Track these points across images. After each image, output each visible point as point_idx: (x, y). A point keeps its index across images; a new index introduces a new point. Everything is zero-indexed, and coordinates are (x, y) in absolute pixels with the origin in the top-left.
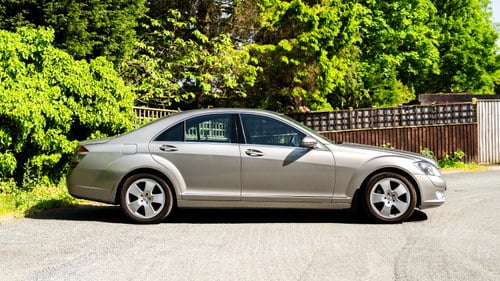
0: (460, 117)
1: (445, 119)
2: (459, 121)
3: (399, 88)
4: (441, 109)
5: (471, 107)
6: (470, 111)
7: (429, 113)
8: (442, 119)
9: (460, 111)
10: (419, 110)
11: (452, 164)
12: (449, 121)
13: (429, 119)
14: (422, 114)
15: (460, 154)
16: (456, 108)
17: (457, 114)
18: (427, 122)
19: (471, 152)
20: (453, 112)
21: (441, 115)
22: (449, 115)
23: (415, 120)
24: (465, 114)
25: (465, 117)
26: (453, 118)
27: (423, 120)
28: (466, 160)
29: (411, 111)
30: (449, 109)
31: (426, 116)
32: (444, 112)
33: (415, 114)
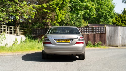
0: (101, 31)
1: (96, 31)
2: (100, 32)
3: (83, 22)
4: (95, 28)
5: (104, 28)
6: (104, 29)
7: (91, 29)
8: (95, 31)
9: (101, 29)
10: (88, 28)
11: (97, 46)
12: (97, 32)
13: (91, 31)
14: (89, 29)
15: (100, 43)
16: (100, 28)
17: (100, 30)
18: (90, 32)
19: (104, 43)
20: (98, 29)
21: (95, 30)
22: (97, 30)
23: (87, 32)
24: (102, 30)
25: (102, 31)
26: (98, 31)
27: (89, 31)
28: (102, 45)
29: (85, 29)
30: (97, 28)
31: (90, 30)
32: (96, 29)
33: (86, 30)
